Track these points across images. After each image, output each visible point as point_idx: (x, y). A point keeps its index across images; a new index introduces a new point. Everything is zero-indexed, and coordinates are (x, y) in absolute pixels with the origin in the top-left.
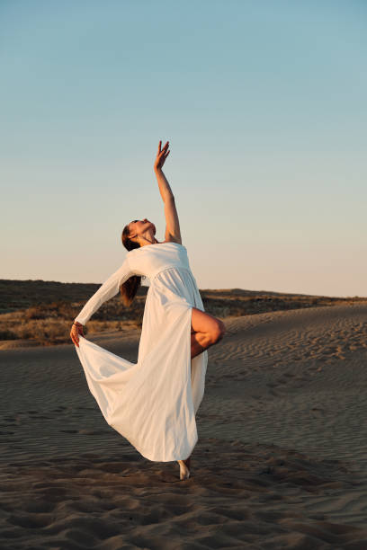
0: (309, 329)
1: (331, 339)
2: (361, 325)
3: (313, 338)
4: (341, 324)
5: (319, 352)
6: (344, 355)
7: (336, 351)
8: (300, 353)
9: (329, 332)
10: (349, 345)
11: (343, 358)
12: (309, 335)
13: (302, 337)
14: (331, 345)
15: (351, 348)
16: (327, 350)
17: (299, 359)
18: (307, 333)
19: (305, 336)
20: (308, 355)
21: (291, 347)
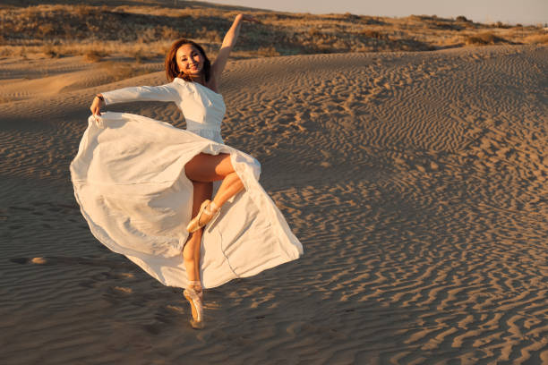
0: (262, 88)
1: (288, 102)
2: (323, 85)
3: (267, 101)
4: (299, 82)
5: (275, 120)
6: (303, 125)
7: (295, 120)
8: (254, 122)
9: (285, 93)
10: (309, 111)
11: (302, 129)
12: (263, 96)
13: (256, 99)
14: (289, 111)
15: (312, 115)
16: (285, 117)
17: (253, 130)
18: (261, 94)
19: (259, 98)
20: (262, 124)
21: (243, 113)
